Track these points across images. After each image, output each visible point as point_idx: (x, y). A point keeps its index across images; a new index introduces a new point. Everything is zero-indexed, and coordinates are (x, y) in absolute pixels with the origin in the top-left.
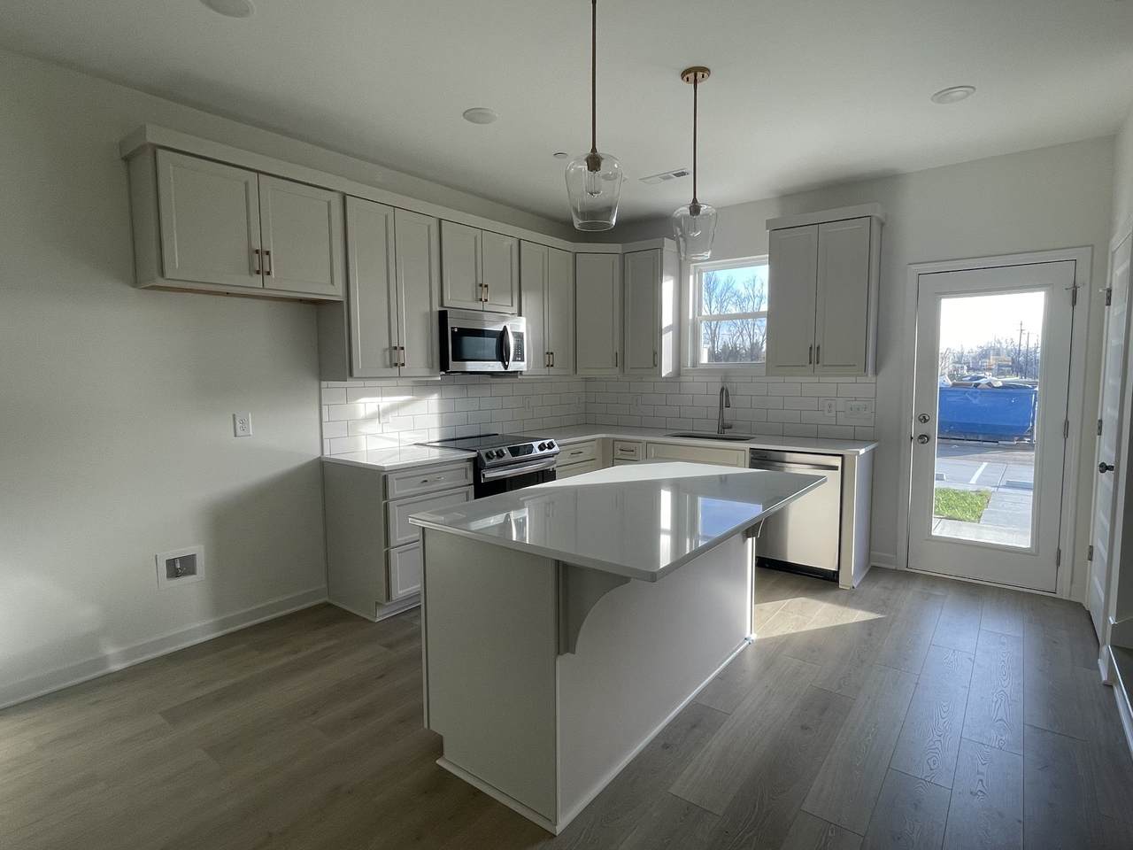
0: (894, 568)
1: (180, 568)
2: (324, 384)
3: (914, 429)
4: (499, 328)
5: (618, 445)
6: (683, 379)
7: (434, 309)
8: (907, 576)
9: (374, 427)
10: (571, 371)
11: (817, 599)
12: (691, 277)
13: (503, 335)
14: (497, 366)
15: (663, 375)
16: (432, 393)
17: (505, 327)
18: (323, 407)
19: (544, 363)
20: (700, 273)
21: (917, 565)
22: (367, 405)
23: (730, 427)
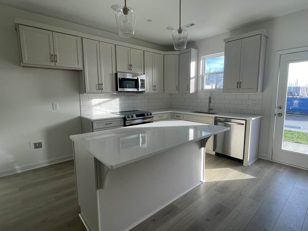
0: (266, 159)
1: (38, 146)
2: (81, 95)
3: (277, 111)
4: (136, 78)
5: (176, 115)
6: (198, 94)
7: (113, 72)
8: (271, 163)
9: (98, 108)
10: (162, 92)
11: (233, 169)
12: (201, 61)
13: (137, 80)
14: (135, 90)
15: (190, 93)
16: (117, 98)
17: (138, 78)
18: (81, 102)
19: (153, 89)
20: (205, 60)
21: (275, 159)
22: (95, 101)
23: (212, 110)
